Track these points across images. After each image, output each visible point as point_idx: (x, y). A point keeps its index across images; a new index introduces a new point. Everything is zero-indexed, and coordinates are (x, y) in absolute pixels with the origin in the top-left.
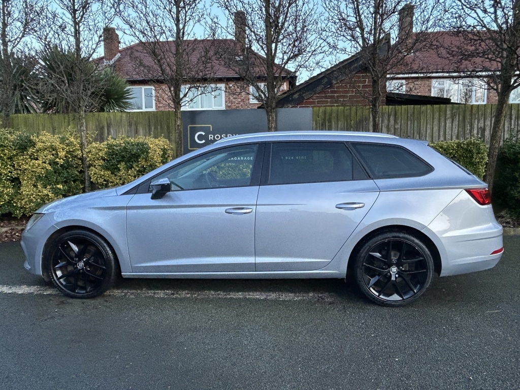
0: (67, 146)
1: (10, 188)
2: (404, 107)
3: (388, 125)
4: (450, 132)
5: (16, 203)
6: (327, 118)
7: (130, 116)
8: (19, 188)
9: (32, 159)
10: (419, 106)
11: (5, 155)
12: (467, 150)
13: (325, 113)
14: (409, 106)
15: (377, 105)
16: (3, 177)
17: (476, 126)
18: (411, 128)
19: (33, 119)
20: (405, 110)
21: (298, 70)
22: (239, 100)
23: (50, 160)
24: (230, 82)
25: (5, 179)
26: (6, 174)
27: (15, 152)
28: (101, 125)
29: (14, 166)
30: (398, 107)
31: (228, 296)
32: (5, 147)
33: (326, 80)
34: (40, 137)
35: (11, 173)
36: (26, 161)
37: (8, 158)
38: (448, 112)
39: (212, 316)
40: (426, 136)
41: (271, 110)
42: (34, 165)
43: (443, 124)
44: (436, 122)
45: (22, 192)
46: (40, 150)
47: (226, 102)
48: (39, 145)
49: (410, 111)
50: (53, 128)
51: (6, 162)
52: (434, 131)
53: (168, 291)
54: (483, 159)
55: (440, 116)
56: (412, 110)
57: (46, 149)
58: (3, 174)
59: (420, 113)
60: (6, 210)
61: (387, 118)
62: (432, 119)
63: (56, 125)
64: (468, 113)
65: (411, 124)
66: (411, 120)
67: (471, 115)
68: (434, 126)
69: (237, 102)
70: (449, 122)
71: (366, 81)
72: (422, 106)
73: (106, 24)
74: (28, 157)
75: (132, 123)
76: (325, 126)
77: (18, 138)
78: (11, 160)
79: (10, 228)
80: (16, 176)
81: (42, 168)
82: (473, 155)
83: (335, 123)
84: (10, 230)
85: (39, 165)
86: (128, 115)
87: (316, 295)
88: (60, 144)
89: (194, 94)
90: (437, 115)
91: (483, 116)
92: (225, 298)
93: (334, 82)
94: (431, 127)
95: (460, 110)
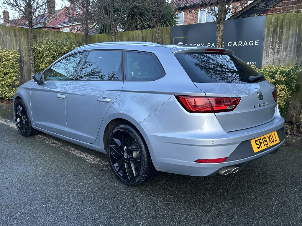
6: (280, 24)
13: (277, 20)
76: (277, 32)
83: (286, 29)
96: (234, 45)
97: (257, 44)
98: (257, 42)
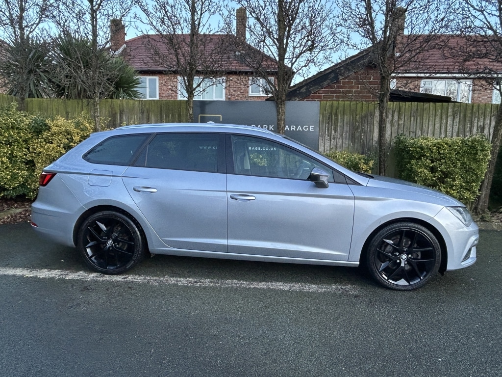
0: (81, 131)
1: (24, 170)
2: (407, 103)
3: (392, 120)
4: (451, 129)
5: (30, 185)
6: (334, 111)
7: (142, 104)
8: (33, 171)
9: (46, 143)
10: (422, 103)
11: (21, 137)
12: (471, 147)
13: (332, 106)
14: (413, 103)
15: (385, 100)
16: (19, 160)
17: (475, 124)
18: (413, 124)
19: (47, 103)
20: (409, 107)
21: (308, 64)
22: (239, 93)
23: (64, 144)
24: (231, 76)
25: (20, 162)
26: (21, 157)
27: (30, 136)
28: (114, 112)
29: (28, 149)
30: (402, 104)
31: (252, 286)
32: (21, 129)
33: (333, 75)
34: (55, 121)
35: (26, 155)
36: (40, 144)
37: (23, 141)
38: (450, 110)
39: (240, 307)
40: (428, 132)
41: (281, 102)
42: (48, 148)
43: (444, 121)
44: (438, 120)
45: (36, 175)
46: (55, 134)
47: (226, 94)
48: (54, 129)
49: (414, 108)
50: (66, 113)
51: (22, 144)
52: (436, 127)
53: (190, 279)
54: (487, 156)
55: (442, 113)
56: (416, 106)
57: (61, 133)
58: (18, 157)
59: (423, 110)
60: (21, 191)
61: (391, 113)
62: (434, 116)
63: (69, 110)
64: (469, 112)
65: (414, 120)
66: (414, 117)
67: (472, 113)
68: (436, 123)
69: (236, 95)
70: (450, 120)
71: (371, 77)
72: (425, 103)
73: (122, 13)
74: (43, 140)
75: (144, 111)
76: (332, 119)
77: (34, 121)
78: (26, 143)
79: (24, 209)
80: (31, 158)
81: (56, 152)
82: (477, 152)
83: (341, 117)
84: (24, 211)
85: (53, 148)
86: (141, 103)
87: (339, 287)
88: (75, 128)
89: (206, 84)
90: (439, 113)
91: (483, 115)
92: (249, 288)
93: (341, 78)
94: (433, 124)
95: (462, 108)
97: (312, 129)
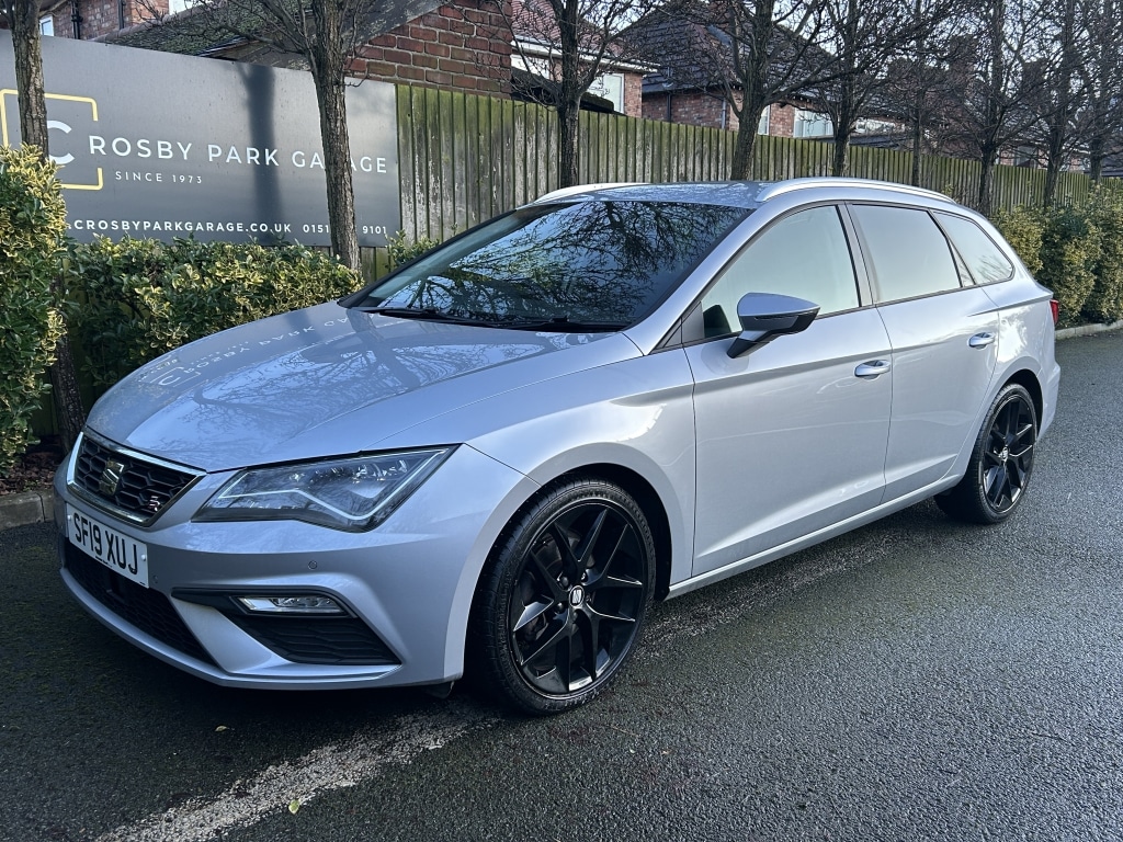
3: (548, 153)
6: (430, 118)
13: (424, 102)
18: (584, 166)
43: (631, 160)
44: (621, 156)
49: (584, 126)
56: (586, 122)
59: (598, 131)
61: (545, 135)
64: (665, 141)
65: (584, 156)
66: (584, 146)
67: (669, 145)
68: (619, 163)
76: (427, 141)
83: (446, 135)
94: (615, 166)
95: (655, 133)
96: (313, 163)
97: (381, 168)
98: (381, 162)
